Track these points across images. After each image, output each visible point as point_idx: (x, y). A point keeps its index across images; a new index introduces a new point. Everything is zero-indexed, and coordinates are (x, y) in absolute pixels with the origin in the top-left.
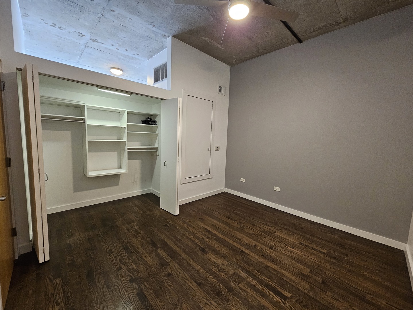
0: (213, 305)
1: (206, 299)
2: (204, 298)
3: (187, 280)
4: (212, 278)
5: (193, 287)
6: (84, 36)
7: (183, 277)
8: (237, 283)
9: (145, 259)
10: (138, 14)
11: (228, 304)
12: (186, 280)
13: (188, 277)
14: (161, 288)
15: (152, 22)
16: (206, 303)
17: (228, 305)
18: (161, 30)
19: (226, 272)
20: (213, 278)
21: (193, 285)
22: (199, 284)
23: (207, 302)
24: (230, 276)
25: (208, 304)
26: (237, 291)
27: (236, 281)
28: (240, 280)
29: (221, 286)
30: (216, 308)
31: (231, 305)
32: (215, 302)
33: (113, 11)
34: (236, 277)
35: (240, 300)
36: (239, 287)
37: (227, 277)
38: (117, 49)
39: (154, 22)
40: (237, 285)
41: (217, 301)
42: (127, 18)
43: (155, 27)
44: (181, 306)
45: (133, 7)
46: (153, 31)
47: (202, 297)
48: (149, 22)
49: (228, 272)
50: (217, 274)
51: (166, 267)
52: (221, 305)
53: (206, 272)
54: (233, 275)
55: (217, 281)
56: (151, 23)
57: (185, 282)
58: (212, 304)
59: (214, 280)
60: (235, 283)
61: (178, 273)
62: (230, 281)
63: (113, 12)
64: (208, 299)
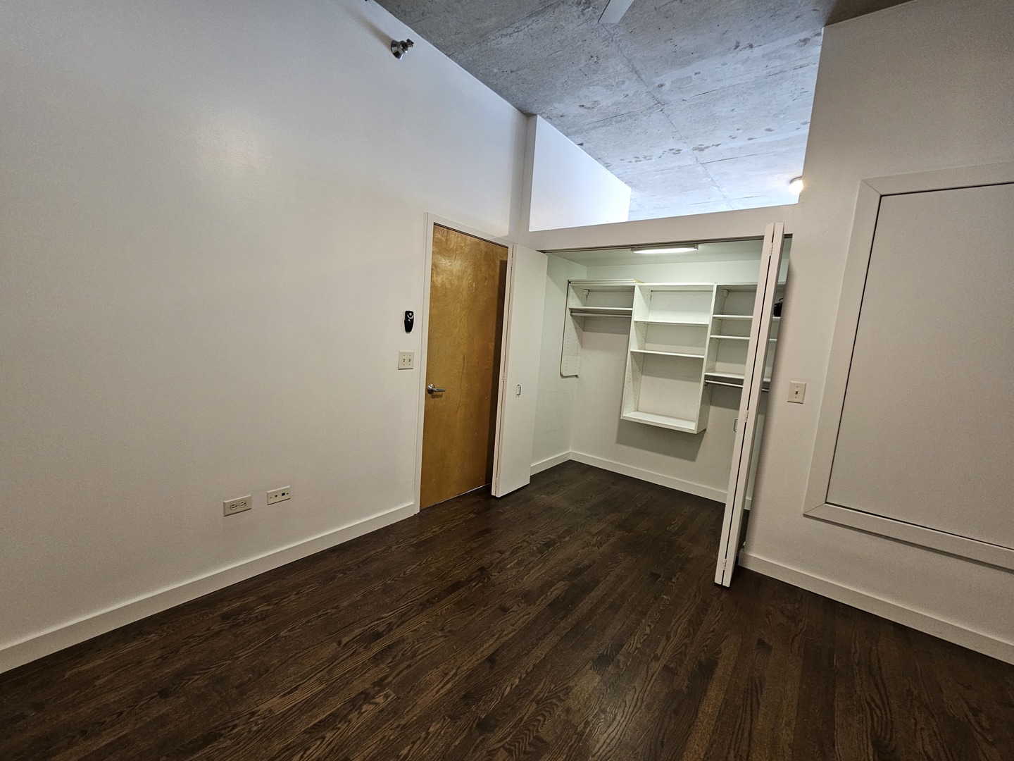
0: (442, 687)
1: (455, 675)
2: (458, 669)
3: (498, 639)
4: (512, 685)
5: (482, 649)
6: (679, 150)
7: (503, 631)
8: (509, 744)
9: (531, 572)
10: (695, 55)
11: (447, 718)
12: (496, 636)
13: (506, 638)
14: (473, 605)
15: (734, 44)
16: (446, 674)
17: (444, 717)
18: (777, 39)
19: (540, 718)
20: (514, 686)
21: (488, 647)
22: (491, 660)
23: (448, 677)
24: (531, 728)
25: (444, 677)
26: (481, 742)
27: (517, 744)
28: (522, 756)
29: (493, 705)
30: (437, 693)
31: (442, 725)
32: (450, 691)
33: (661, 86)
34: (530, 744)
35: (456, 747)
36: (494, 750)
37: (525, 718)
38: (750, 139)
39: (739, 40)
40: (501, 744)
41: (451, 695)
42: (691, 76)
43: (755, 45)
44: (441, 637)
45: (674, 54)
46: (763, 56)
47: (459, 667)
48: (730, 49)
49: (543, 724)
50: (528, 695)
51: (523, 601)
52: (444, 703)
53: (529, 671)
54: (534, 738)
55: (506, 693)
56: (737, 47)
57: (493, 635)
58: (445, 685)
59: (508, 689)
60: (508, 739)
61: (513, 622)
62: (514, 727)
63: (663, 87)
64: (457, 678)
